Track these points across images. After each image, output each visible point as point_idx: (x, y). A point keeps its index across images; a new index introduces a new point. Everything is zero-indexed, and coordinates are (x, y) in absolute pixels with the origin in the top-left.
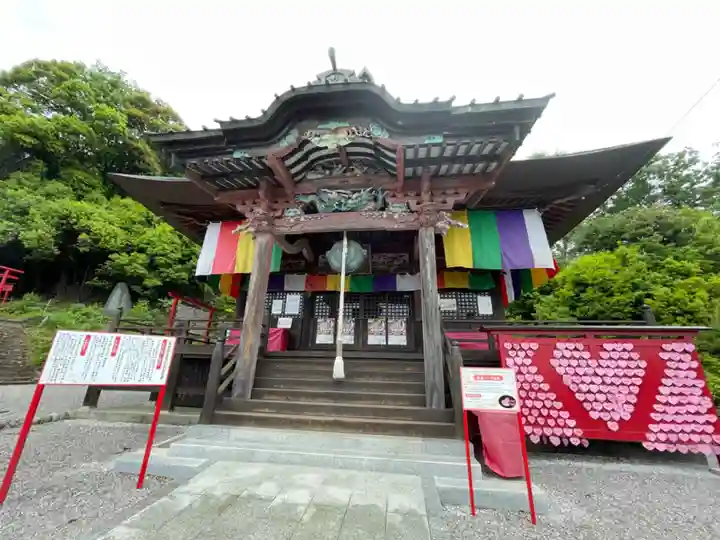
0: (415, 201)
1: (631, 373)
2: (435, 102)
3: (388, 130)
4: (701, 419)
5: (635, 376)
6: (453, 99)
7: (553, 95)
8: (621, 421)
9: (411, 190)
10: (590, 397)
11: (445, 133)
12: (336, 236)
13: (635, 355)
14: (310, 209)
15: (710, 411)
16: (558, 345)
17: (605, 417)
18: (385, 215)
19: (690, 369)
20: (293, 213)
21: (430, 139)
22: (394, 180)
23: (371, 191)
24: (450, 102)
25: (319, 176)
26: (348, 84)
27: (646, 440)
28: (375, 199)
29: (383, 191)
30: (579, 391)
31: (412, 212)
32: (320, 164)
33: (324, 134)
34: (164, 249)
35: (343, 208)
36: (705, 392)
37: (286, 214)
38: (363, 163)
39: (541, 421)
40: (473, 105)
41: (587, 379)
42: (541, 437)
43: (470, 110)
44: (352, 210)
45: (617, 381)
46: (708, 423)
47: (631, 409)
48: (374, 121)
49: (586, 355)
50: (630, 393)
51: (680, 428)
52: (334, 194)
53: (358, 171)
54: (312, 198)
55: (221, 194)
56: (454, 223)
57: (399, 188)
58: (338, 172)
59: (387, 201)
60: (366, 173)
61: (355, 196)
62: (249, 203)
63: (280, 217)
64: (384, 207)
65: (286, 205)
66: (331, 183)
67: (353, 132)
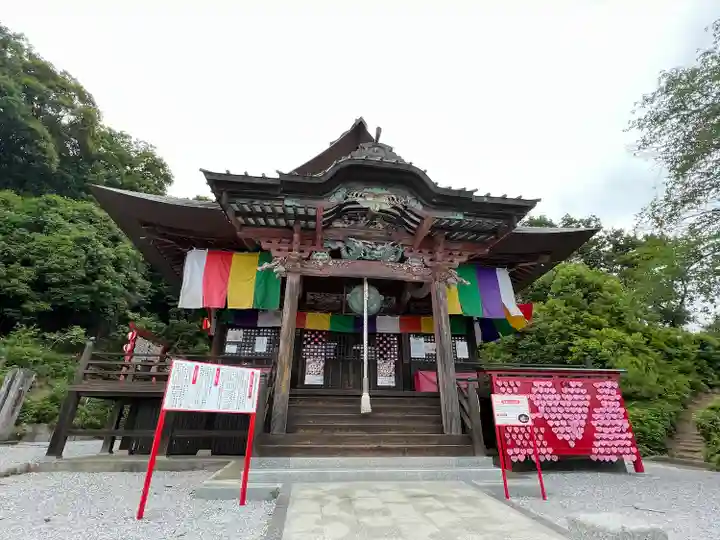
0: (429, 258)
1: (581, 404)
2: (462, 191)
3: (421, 203)
4: (624, 436)
5: (584, 406)
6: (476, 190)
7: (539, 200)
8: (577, 440)
9: (426, 248)
10: (557, 423)
11: (465, 213)
12: (358, 281)
13: (584, 391)
14: (336, 254)
15: (628, 431)
16: (535, 384)
17: (567, 437)
18: (405, 267)
19: (616, 400)
20: (322, 257)
21: (453, 215)
22: (412, 237)
23: (393, 245)
24: (472, 192)
25: (345, 225)
26: (398, 164)
27: (592, 453)
28: (396, 253)
29: (403, 246)
30: (550, 419)
31: (426, 266)
32: (347, 215)
33: (368, 196)
34: (61, 263)
35: (368, 257)
36: (626, 416)
37: (314, 256)
38: (385, 219)
39: (525, 443)
40: (488, 196)
41: (554, 409)
42: (526, 456)
43: (486, 200)
44: (376, 260)
45: (573, 410)
46: (627, 439)
47: (582, 430)
48: (411, 194)
49: (553, 391)
50: (582, 419)
51: (612, 443)
52: (359, 244)
53: (380, 226)
54: (340, 245)
55: (245, 229)
56: (460, 279)
57: (417, 245)
58: (362, 223)
59: (406, 255)
60: (387, 228)
61: (379, 247)
62: (275, 242)
63: (308, 259)
64: (403, 260)
65: (314, 248)
66: (357, 234)
67: (393, 199)
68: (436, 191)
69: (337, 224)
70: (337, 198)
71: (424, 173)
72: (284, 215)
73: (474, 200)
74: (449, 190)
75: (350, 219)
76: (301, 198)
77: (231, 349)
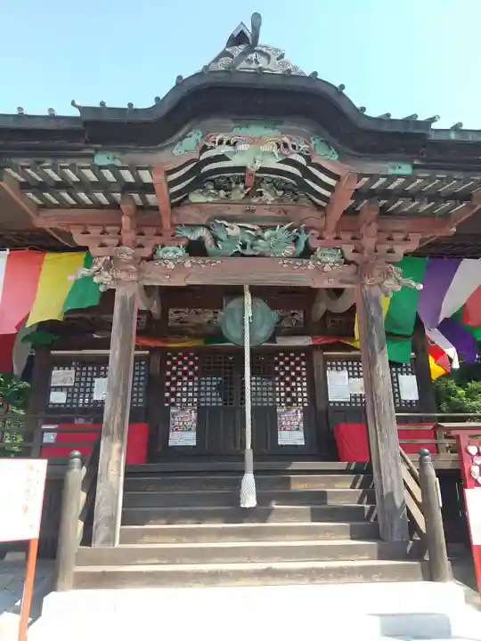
0: (352, 247)
2: (411, 121)
6: (433, 120)
9: (346, 231)
11: (415, 163)
12: (236, 292)
14: (196, 249)
18: (311, 265)
20: (173, 254)
21: (394, 168)
22: (322, 213)
23: (290, 229)
24: (428, 122)
25: (211, 199)
28: (296, 240)
29: (307, 230)
31: (347, 262)
32: (212, 181)
33: (241, 142)
35: (248, 251)
37: (160, 253)
38: (275, 185)
40: (457, 128)
43: (453, 136)
44: (261, 255)
52: (234, 230)
53: (268, 197)
54: (202, 232)
55: (44, 213)
56: (404, 281)
57: (332, 226)
58: (238, 194)
59: (313, 244)
60: (280, 200)
61: (267, 234)
62: (95, 231)
63: (150, 259)
64: (308, 253)
65: (159, 240)
66: (229, 213)
67: (286, 145)
68: (362, 124)
69: (196, 198)
70: (186, 147)
71: (339, 91)
72: (102, 185)
73: (433, 137)
74: (385, 119)
75: (218, 188)
76: (123, 151)
77: (58, 398)
